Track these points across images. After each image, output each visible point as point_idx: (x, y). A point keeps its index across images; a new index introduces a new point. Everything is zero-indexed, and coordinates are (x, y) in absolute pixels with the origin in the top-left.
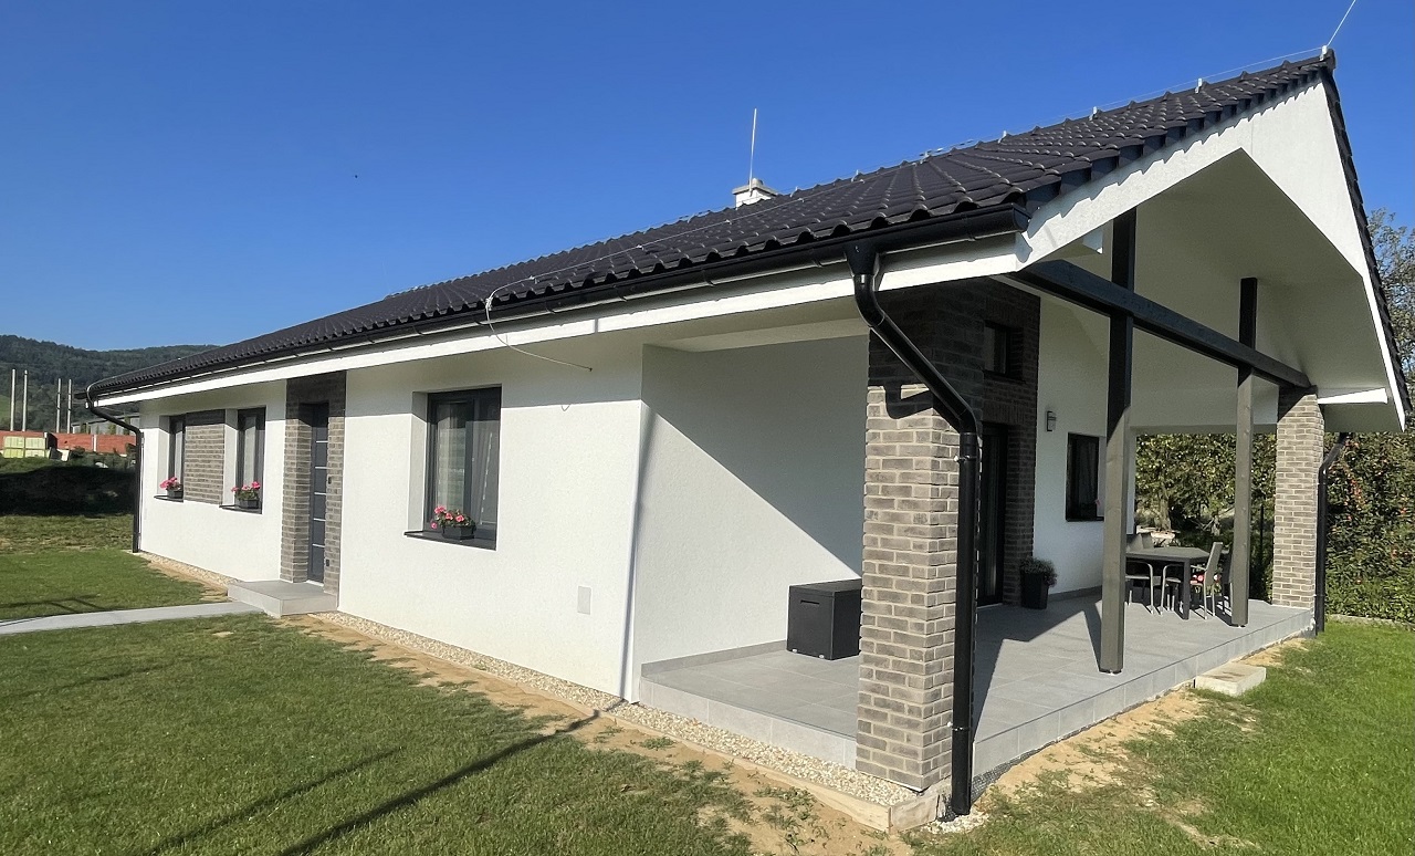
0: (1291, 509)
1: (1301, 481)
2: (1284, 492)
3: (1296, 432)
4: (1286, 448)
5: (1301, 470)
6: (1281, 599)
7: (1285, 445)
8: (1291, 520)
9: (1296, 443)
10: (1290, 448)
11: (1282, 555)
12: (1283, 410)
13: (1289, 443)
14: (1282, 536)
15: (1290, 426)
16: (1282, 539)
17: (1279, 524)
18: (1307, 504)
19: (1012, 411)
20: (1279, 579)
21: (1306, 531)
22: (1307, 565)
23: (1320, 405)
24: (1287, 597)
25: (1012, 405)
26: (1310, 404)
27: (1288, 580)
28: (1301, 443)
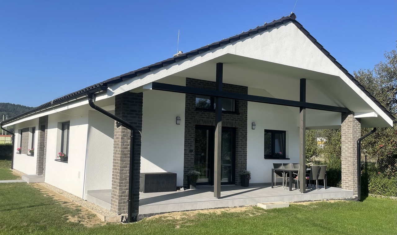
0: (346, 155)
1: (349, 145)
2: (344, 149)
3: (347, 128)
4: (344, 134)
5: (349, 141)
6: (344, 187)
7: (344, 132)
8: (346, 159)
9: (347, 132)
10: (345, 133)
11: (344, 171)
12: (343, 119)
13: (345, 132)
14: (344, 165)
15: (345, 126)
16: (344, 166)
17: (343, 161)
18: (351, 153)
19: (234, 123)
20: (343, 180)
21: (351, 163)
22: (351, 175)
23: (356, 118)
24: (346, 186)
25: (234, 121)
26: (351, 118)
27: (346, 181)
28: (349, 132)
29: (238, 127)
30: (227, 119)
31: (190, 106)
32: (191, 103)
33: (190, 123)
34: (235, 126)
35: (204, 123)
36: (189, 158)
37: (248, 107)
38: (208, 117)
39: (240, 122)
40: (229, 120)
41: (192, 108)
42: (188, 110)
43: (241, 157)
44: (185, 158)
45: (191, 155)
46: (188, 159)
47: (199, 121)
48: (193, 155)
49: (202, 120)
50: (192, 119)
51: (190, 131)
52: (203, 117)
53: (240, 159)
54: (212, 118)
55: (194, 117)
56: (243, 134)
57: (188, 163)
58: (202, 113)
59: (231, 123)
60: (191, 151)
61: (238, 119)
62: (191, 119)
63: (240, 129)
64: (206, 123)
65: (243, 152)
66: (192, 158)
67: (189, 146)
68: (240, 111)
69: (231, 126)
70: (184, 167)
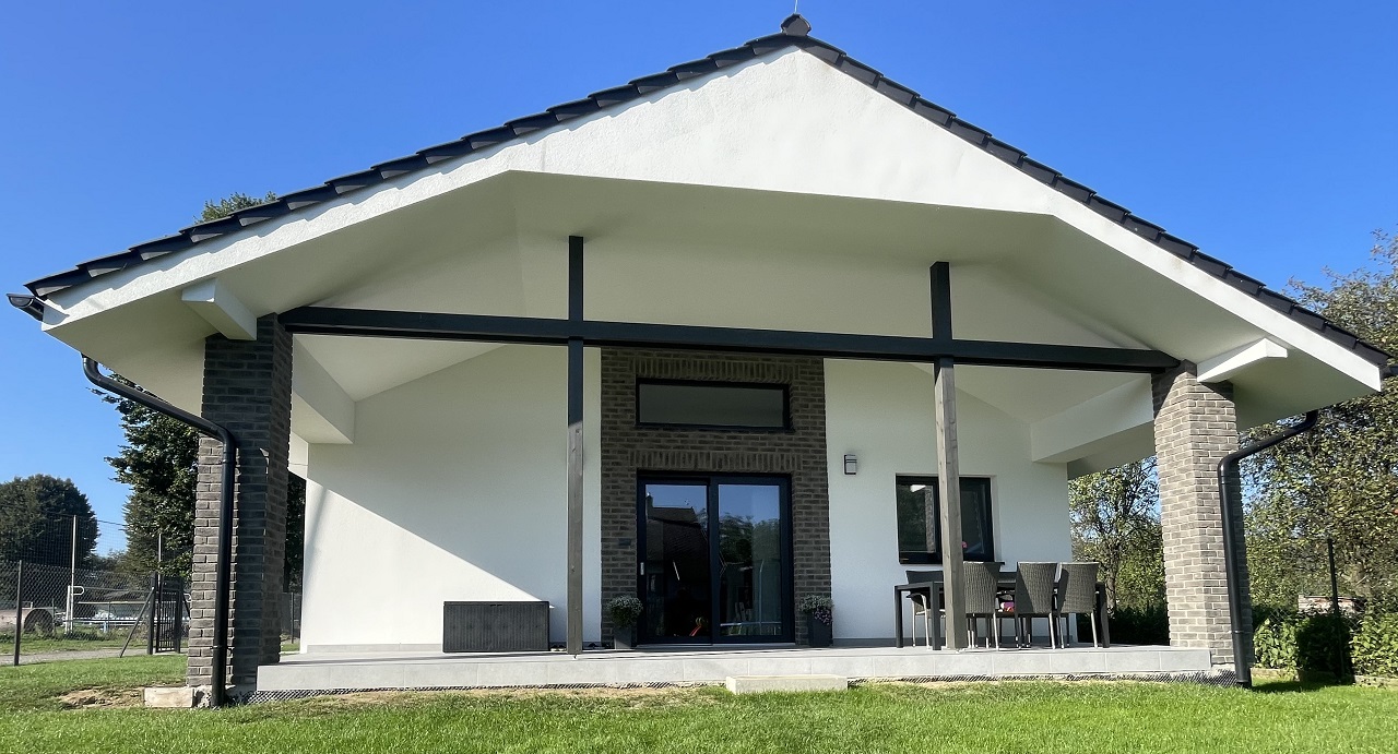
0: (1177, 522)
2: (1168, 501)
3: (1173, 424)
4: (1165, 447)
6: (1179, 640)
8: (1179, 536)
10: (1168, 446)
12: (1159, 402)
13: (1167, 440)
15: (1167, 420)
16: (1173, 563)
18: (1191, 511)
19: (777, 460)
20: (1174, 614)
21: (1195, 548)
22: (1199, 591)
23: (1203, 383)
24: (1185, 635)
25: (776, 454)
26: (1183, 384)
27: (1183, 614)
28: (1179, 436)
29: (791, 470)
30: (749, 449)
31: (617, 416)
32: (619, 408)
33: (618, 464)
34: (782, 468)
35: (667, 463)
36: (620, 563)
37: (826, 409)
38: (680, 444)
39: (798, 456)
40: (757, 450)
41: (624, 423)
42: (611, 428)
43: (807, 560)
44: (605, 562)
45: (625, 553)
46: (613, 565)
47: (650, 456)
48: (632, 553)
49: (661, 455)
50: (626, 452)
51: (618, 487)
52: (661, 447)
53: (802, 566)
54: (692, 448)
55: (632, 446)
56: (812, 491)
57: (617, 577)
58: (660, 435)
59: (766, 459)
60: (625, 544)
61: (791, 445)
62: (620, 452)
63: (800, 474)
64: (673, 463)
65: (814, 545)
66: (629, 562)
67: (616, 528)
68: (797, 421)
69: (766, 466)
70: (603, 589)
